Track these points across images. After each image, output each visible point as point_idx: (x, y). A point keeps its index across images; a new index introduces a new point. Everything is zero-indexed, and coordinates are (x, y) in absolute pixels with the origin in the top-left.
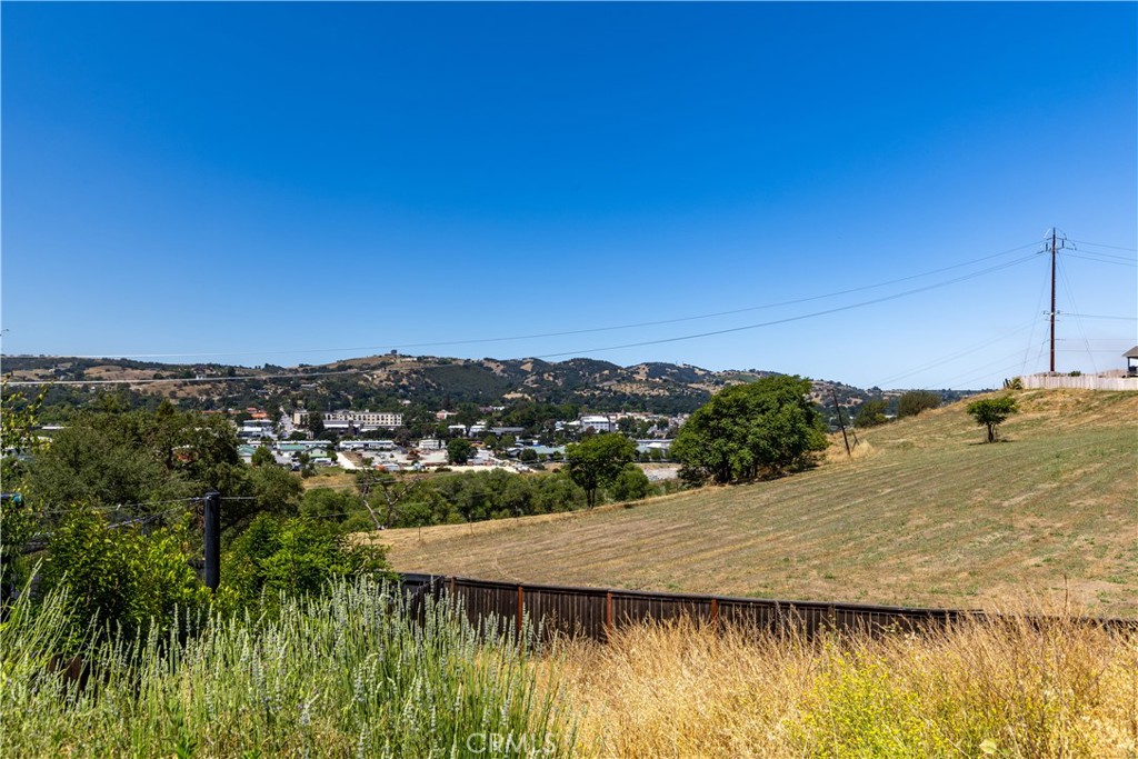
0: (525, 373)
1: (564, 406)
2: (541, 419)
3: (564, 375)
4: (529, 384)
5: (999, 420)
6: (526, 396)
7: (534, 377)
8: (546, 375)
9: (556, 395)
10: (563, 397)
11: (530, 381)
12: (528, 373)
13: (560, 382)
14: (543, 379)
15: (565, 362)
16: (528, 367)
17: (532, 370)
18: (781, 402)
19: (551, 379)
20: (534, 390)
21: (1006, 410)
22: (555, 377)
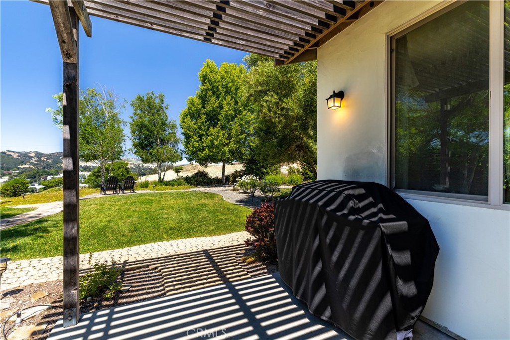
0: (31, 157)
1: (52, 170)
2: (39, 176)
3: (52, 158)
4: (34, 162)
5: (179, 172)
6: (31, 166)
7: (36, 159)
8: (42, 159)
9: (48, 166)
10: (51, 167)
11: (34, 160)
12: (33, 157)
13: (50, 161)
14: (41, 160)
15: (52, 153)
16: (33, 155)
17: (35, 156)
18: (119, 168)
19: (45, 160)
20: (36, 164)
21: (181, 169)
22: (48, 159)
